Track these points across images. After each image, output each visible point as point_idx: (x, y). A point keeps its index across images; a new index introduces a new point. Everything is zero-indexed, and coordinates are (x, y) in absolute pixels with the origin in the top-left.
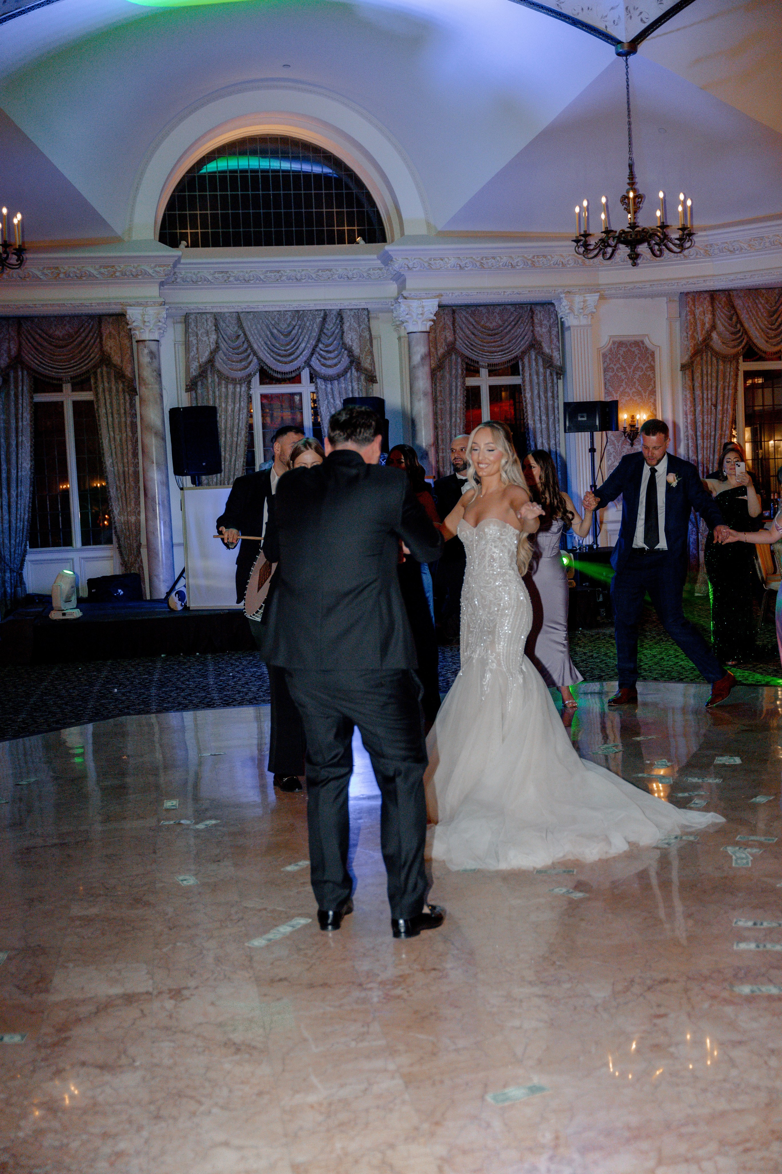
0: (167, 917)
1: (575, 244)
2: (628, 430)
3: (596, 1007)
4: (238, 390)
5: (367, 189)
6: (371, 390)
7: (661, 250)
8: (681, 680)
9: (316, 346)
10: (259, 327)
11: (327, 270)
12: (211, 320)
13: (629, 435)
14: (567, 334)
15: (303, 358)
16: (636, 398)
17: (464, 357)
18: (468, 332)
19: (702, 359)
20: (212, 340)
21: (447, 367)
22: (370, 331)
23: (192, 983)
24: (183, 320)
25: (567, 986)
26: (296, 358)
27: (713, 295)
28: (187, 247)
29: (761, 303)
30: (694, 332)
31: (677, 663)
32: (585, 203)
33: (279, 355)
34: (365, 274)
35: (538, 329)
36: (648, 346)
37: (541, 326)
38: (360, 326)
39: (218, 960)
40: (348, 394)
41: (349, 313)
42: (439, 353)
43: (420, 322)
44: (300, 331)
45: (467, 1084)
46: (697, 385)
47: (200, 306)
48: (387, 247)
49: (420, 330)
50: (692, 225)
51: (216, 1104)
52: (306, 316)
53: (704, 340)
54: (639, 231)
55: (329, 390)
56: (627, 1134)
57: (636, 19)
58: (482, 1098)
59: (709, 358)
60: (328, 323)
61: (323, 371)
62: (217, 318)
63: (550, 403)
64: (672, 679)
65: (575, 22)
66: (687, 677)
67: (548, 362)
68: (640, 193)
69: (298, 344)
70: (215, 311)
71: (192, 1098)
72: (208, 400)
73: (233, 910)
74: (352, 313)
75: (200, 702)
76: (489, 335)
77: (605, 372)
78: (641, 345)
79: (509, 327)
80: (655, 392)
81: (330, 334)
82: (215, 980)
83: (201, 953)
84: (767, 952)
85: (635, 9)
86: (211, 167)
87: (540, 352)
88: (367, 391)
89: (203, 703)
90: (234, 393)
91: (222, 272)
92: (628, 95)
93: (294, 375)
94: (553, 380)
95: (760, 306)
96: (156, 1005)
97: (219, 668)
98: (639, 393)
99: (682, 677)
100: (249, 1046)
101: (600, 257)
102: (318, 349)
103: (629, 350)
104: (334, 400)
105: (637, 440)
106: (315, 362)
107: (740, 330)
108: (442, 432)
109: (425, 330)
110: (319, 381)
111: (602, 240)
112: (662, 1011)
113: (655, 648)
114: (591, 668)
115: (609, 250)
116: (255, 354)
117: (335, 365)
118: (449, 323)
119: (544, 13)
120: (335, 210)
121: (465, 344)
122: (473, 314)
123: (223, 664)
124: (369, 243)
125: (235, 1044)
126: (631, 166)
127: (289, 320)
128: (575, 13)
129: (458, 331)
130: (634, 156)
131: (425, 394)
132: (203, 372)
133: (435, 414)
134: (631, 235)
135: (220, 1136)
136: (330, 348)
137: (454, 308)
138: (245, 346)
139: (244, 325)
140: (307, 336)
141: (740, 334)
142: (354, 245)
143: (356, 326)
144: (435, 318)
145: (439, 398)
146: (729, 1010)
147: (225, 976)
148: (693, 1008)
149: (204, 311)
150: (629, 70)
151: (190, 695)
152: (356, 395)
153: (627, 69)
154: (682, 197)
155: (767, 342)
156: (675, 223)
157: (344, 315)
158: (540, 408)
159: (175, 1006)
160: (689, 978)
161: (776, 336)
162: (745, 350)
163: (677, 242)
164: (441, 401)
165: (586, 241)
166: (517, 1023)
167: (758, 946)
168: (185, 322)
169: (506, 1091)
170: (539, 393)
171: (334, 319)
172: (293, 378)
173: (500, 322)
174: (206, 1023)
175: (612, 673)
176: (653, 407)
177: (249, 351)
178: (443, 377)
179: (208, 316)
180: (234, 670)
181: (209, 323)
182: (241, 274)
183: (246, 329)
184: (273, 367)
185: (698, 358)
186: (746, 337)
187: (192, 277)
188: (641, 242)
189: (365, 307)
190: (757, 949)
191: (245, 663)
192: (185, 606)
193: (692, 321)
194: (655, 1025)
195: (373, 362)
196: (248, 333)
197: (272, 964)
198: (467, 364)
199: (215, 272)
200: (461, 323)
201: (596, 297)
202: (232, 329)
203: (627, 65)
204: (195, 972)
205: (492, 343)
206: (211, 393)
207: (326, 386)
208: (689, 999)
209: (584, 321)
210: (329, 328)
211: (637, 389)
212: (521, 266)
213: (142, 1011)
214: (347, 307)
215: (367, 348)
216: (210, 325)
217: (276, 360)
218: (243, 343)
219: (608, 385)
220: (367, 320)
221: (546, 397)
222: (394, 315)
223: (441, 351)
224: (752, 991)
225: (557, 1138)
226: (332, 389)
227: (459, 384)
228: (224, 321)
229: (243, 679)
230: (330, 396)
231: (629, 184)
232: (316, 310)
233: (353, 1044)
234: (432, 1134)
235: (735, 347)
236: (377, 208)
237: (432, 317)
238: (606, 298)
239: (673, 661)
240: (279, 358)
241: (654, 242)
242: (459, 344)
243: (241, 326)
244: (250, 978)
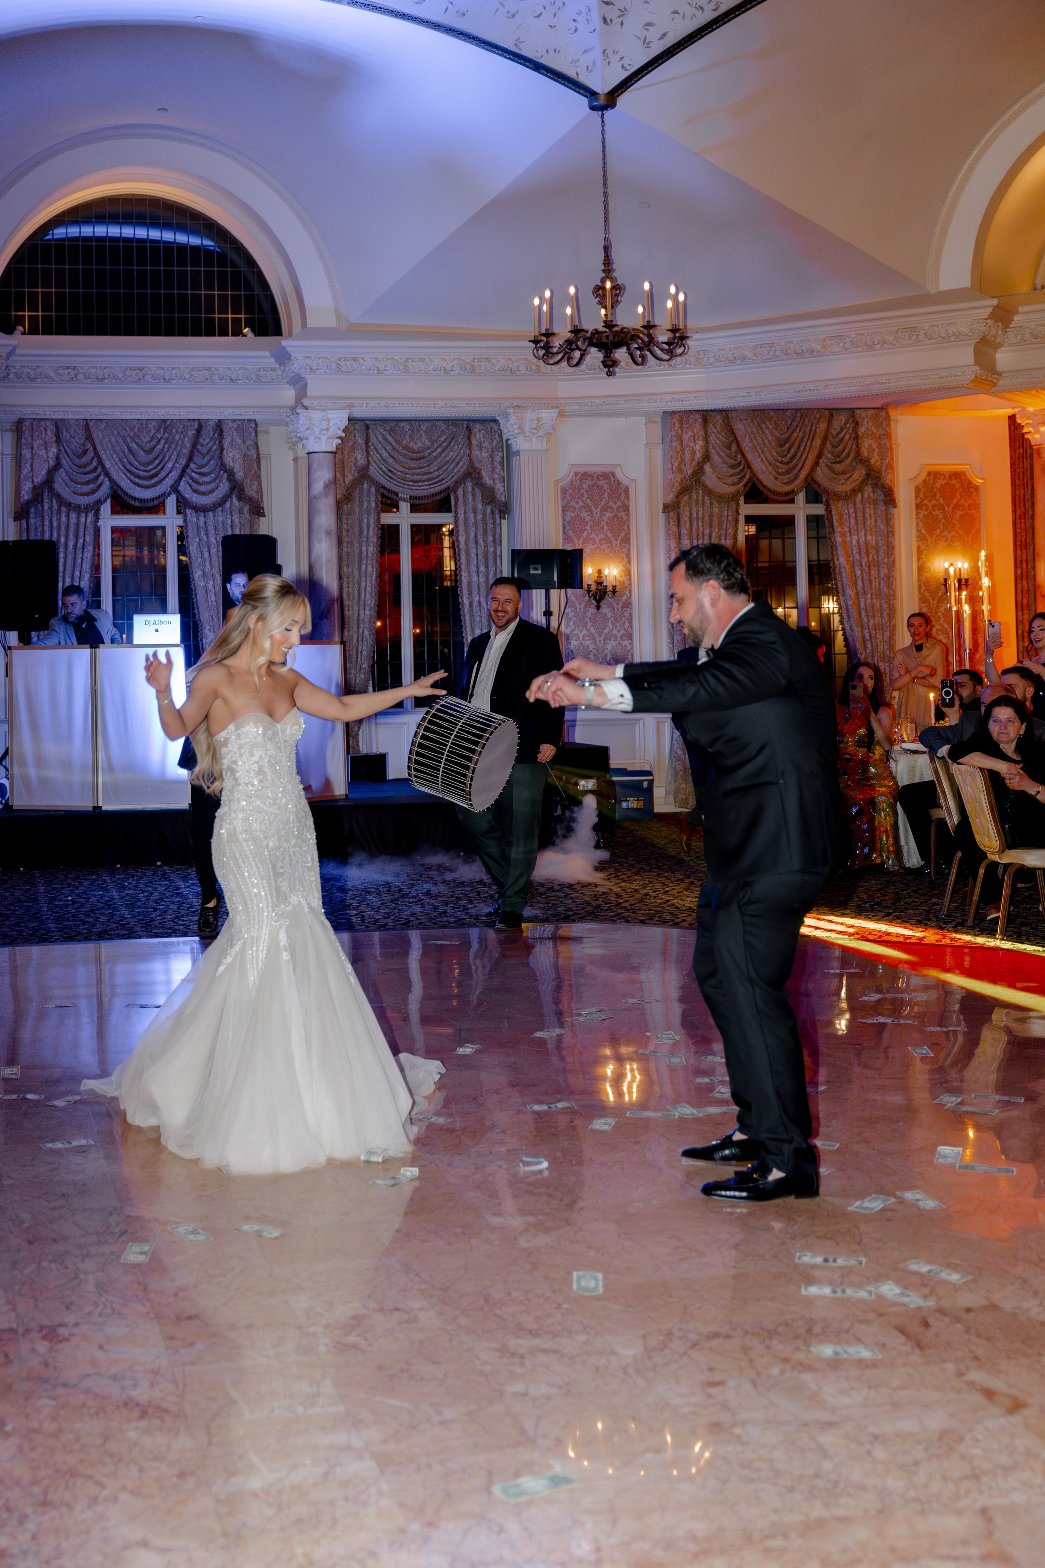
0: (24, 1226)
1: (533, 345)
2: (593, 588)
3: (625, 1369)
4: (83, 520)
5: (258, 267)
6: (256, 526)
7: (643, 357)
8: (676, 925)
9: (187, 466)
10: (113, 440)
11: (205, 369)
12: (51, 427)
13: (594, 596)
14: (515, 460)
15: (169, 482)
16: (604, 547)
17: (380, 487)
18: (385, 454)
19: (690, 498)
20: (51, 455)
21: (357, 499)
22: (257, 448)
23: (70, 1319)
24: (15, 428)
25: (583, 1338)
26: (160, 482)
27: (706, 416)
28: (24, 333)
29: (768, 429)
30: (681, 463)
31: (669, 901)
32: (547, 294)
33: (138, 477)
34: (254, 376)
35: (476, 453)
36: (620, 480)
37: (481, 449)
38: (244, 442)
39: (100, 1287)
40: (227, 530)
41: (230, 424)
42: (347, 481)
43: (324, 439)
44: (167, 446)
45: (464, 1470)
46: (684, 531)
47: (37, 410)
48: (285, 342)
49: (324, 450)
50: (686, 326)
51: (124, 1488)
52: (174, 427)
53: (695, 474)
54: (617, 332)
55: (201, 523)
56: (692, 1547)
57: (616, 66)
58: (488, 1490)
59: (700, 497)
60: (204, 436)
61: (194, 499)
62: (59, 426)
63: (491, 549)
64: (664, 923)
65: (538, 67)
66: (684, 921)
67: (489, 497)
68: (619, 283)
69: (162, 464)
70: (56, 416)
71: (90, 1477)
72: (43, 532)
73: (113, 1219)
74: (235, 425)
75: (33, 934)
76: (413, 459)
77: (564, 511)
78: (612, 478)
79: (440, 450)
80: (629, 539)
81: (205, 451)
82: (100, 1314)
83: (76, 1277)
84: (848, 1300)
85: (615, 53)
86: (59, 232)
87: (478, 482)
88: (251, 527)
89: (37, 936)
90: (78, 525)
91: (68, 368)
92: (604, 159)
93: (156, 503)
94: (494, 519)
95: (767, 432)
96: (24, 1347)
97: (53, 889)
98: (608, 541)
99: (678, 920)
100: (158, 1408)
101: (564, 364)
102: (188, 471)
103: (595, 484)
104: (208, 537)
105: (604, 601)
106: (184, 487)
107: (740, 462)
108: (348, 583)
109: (329, 450)
110: (189, 512)
111: (569, 342)
112: (717, 1378)
113: (636, 880)
114: (553, 904)
115: (577, 354)
116: (107, 474)
117: (211, 492)
118: (360, 441)
119: (498, 54)
120: (216, 293)
121: (381, 469)
122: (392, 431)
123: (56, 883)
124: (259, 335)
125: (138, 1405)
126: (607, 249)
127: (153, 431)
128: (539, 55)
129: (372, 453)
130: (612, 236)
131: (328, 533)
132: (38, 495)
133: (340, 559)
134: (607, 337)
135: (135, 1533)
136: (206, 470)
137: (368, 422)
138: (95, 463)
139: (94, 436)
140: (175, 454)
141: (741, 467)
142: (240, 338)
143: (239, 441)
144: (344, 435)
145: (345, 539)
146: (808, 1378)
147: (113, 1310)
148: (758, 1374)
149: (42, 417)
150: (605, 128)
151: (17, 924)
152: (237, 532)
153: (603, 126)
154: (673, 289)
155: (776, 478)
156: (664, 323)
157: (225, 428)
158: (477, 555)
159: (50, 1350)
160: (747, 1333)
161: (788, 472)
162: (748, 488)
163: (666, 347)
164: (347, 542)
165: (548, 343)
166: (520, 1387)
167: (834, 1292)
168: (17, 429)
169: (520, 1481)
170: (476, 536)
171: (212, 433)
172: (155, 507)
173: (428, 443)
174: (96, 1374)
175: (583, 911)
176: (626, 560)
177: (99, 470)
178: (351, 512)
179: (48, 423)
180: (72, 892)
181: (49, 432)
182: (93, 370)
183: (97, 442)
184: (130, 492)
185: (686, 498)
186: (748, 471)
187: (29, 373)
188: (618, 345)
189: (253, 417)
190: (833, 1295)
191: (86, 883)
192: (7, 804)
193: (679, 448)
194: (710, 1396)
195: (261, 488)
196: (99, 447)
197: (176, 1295)
198: (383, 495)
199: (59, 367)
200: (376, 443)
201: (554, 413)
202: (76, 441)
203: (603, 122)
204: (71, 1303)
205: (415, 469)
206: (47, 523)
207: (198, 519)
208: (751, 1361)
209: (536, 445)
210: (205, 443)
211: (607, 536)
212: (457, 372)
213: (6, 1355)
214: (228, 418)
215: (253, 472)
216: (50, 435)
217: (134, 483)
218: (92, 460)
219: (568, 528)
220: (253, 434)
221: (485, 542)
222: (290, 430)
223: (349, 478)
224: (836, 1353)
225: (598, 1549)
226: (205, 522)
227: (372, 521)
228: (68, 431)
229: (87, 905)
230: (202, 532)
231: (604, 271)
232: (188, 420)
233: (300, 1410)
234: (426, 1540)
235: (733, 484)
236: (271, 291)
237: (342, 434)
238: (565, 416)
239: (662, 899)
240: (137, 480)
241: (636, 346)
242: (373, 471)
243: (89, 437)
244: (148, 1313)
